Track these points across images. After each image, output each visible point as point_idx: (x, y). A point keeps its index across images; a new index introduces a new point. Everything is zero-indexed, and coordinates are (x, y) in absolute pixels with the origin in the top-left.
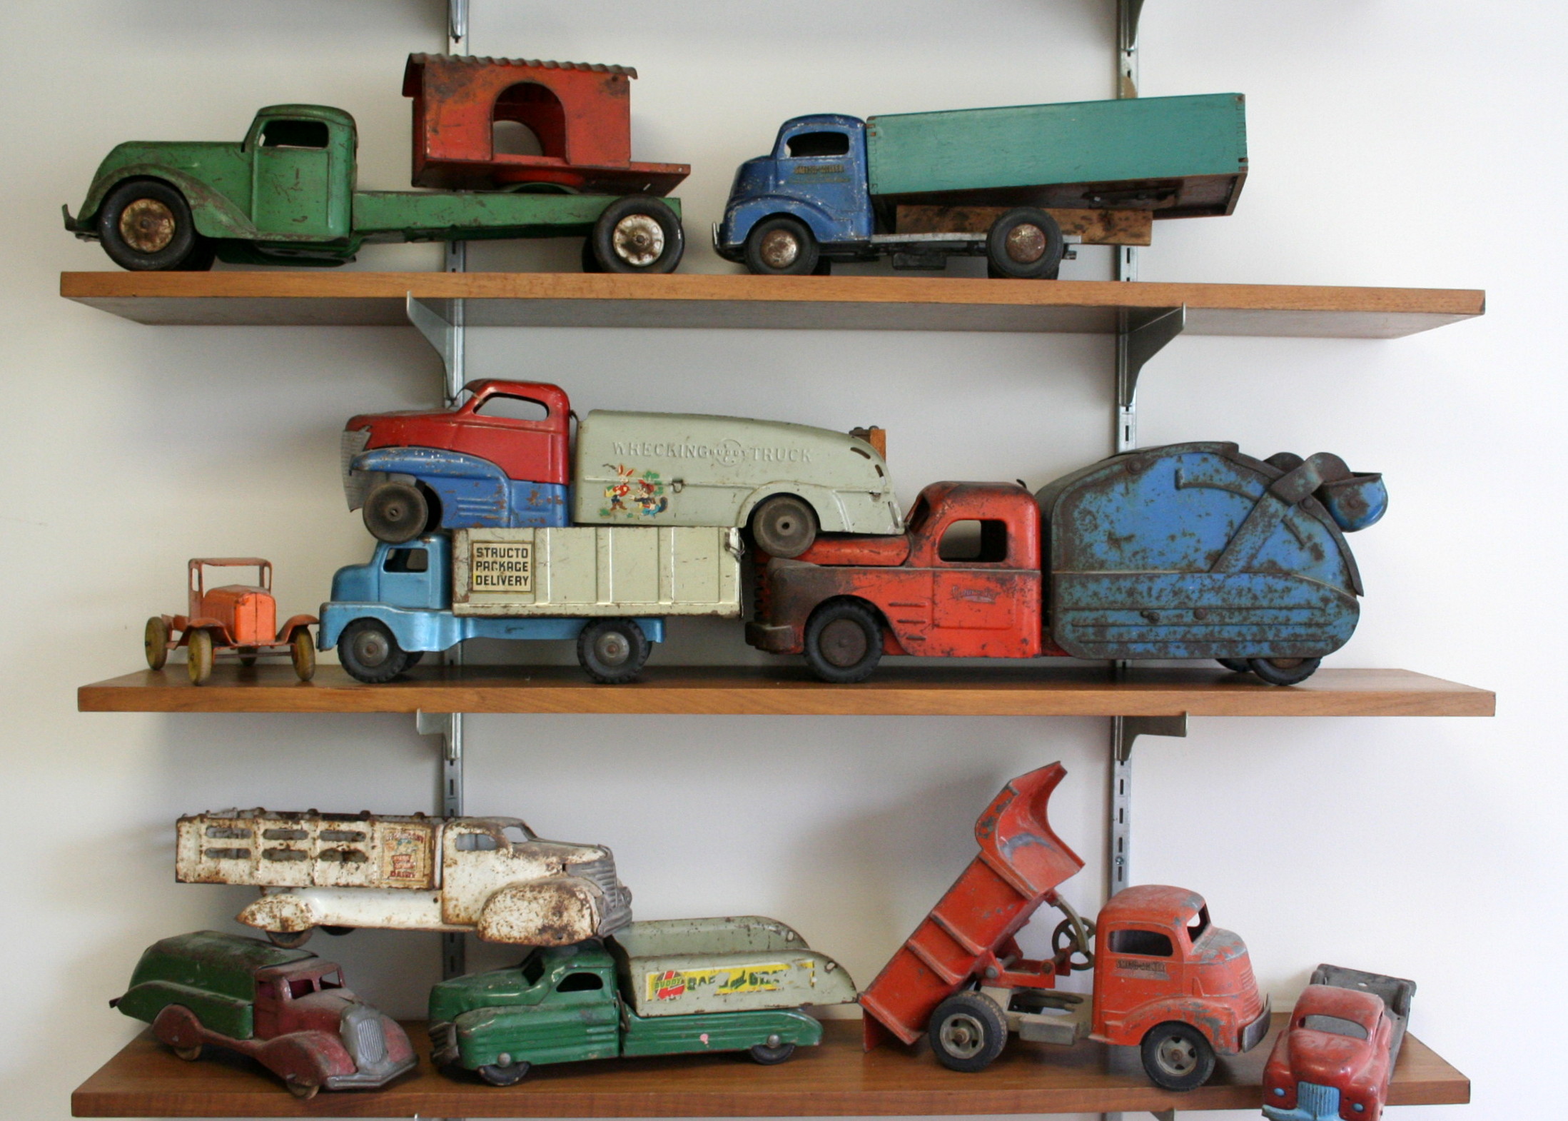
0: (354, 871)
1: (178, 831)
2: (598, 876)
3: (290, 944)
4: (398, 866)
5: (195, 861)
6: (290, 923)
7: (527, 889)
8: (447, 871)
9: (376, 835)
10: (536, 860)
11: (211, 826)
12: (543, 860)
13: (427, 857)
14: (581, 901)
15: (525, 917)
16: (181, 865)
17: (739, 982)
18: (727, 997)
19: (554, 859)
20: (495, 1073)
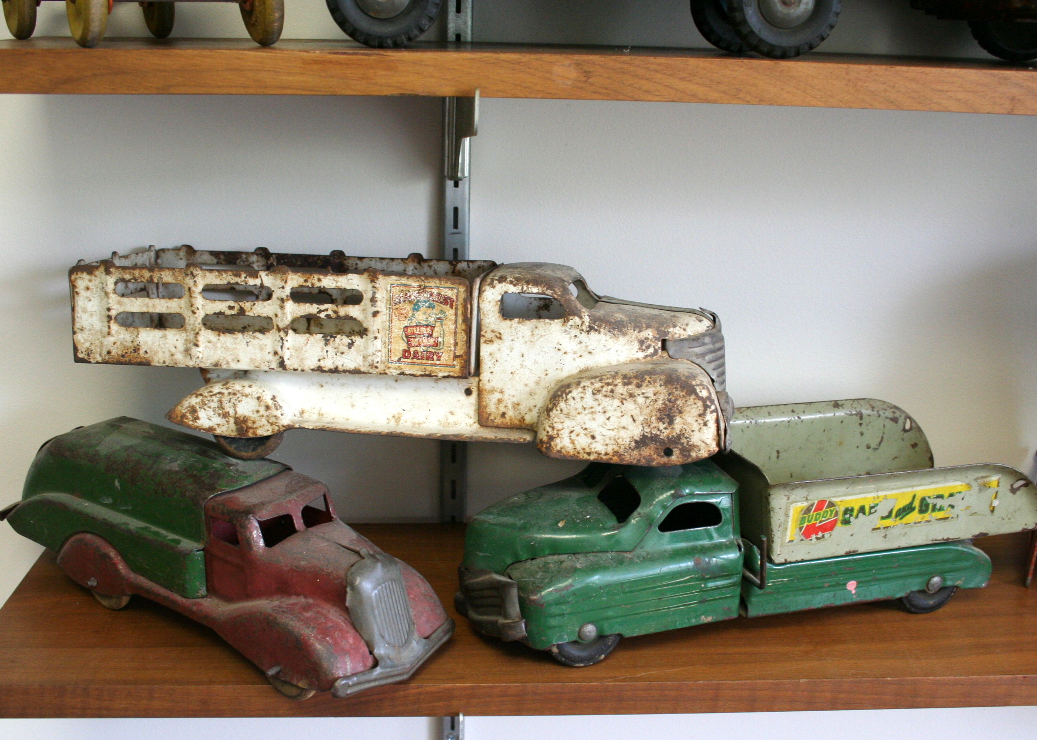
0: (345, 349)
1: (73, 286)
2: (707, 358)
3: (250, 454)
4: (414, 342)
5: (101, 332)
6: (250, 424)
7: (618, 381)
8: (485, 350)
9: (378, 296)
10: (624, 334)
11: (123, 280)
12: (633, 334)
13: (459, 330)
14: (704, 400)
15: (614, 422)
16: (80, 337)
17: (907, 510)
18: (888, 532)
19: (649, 333)
20: (574, 652)
